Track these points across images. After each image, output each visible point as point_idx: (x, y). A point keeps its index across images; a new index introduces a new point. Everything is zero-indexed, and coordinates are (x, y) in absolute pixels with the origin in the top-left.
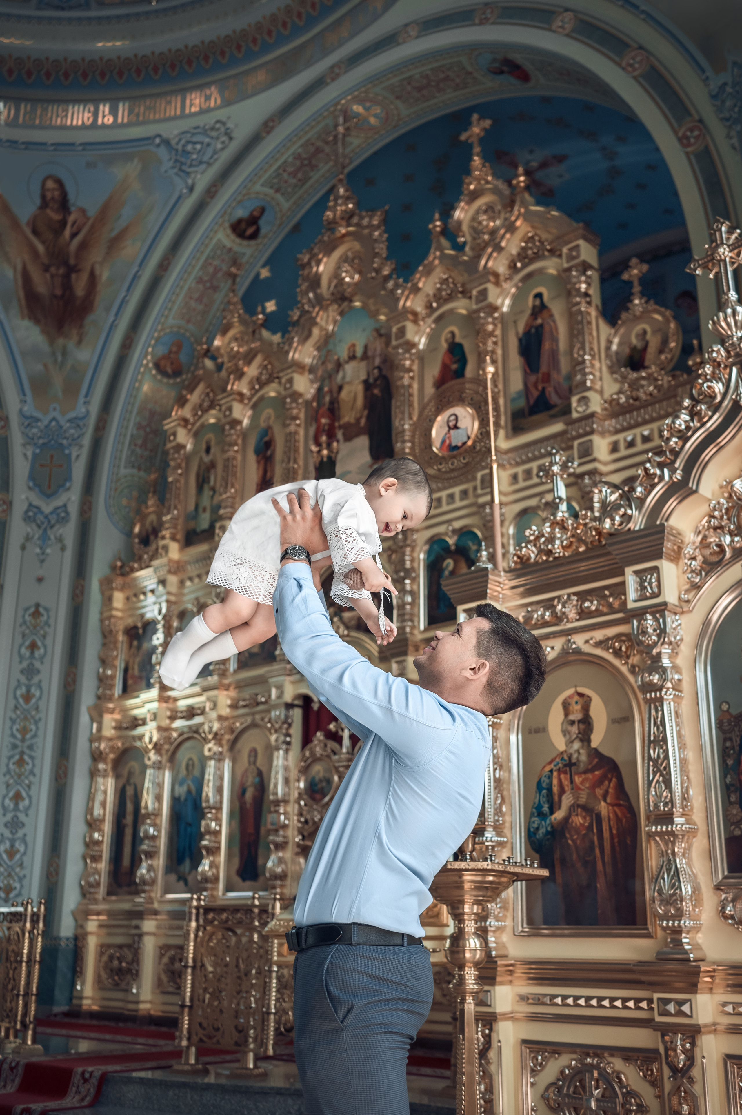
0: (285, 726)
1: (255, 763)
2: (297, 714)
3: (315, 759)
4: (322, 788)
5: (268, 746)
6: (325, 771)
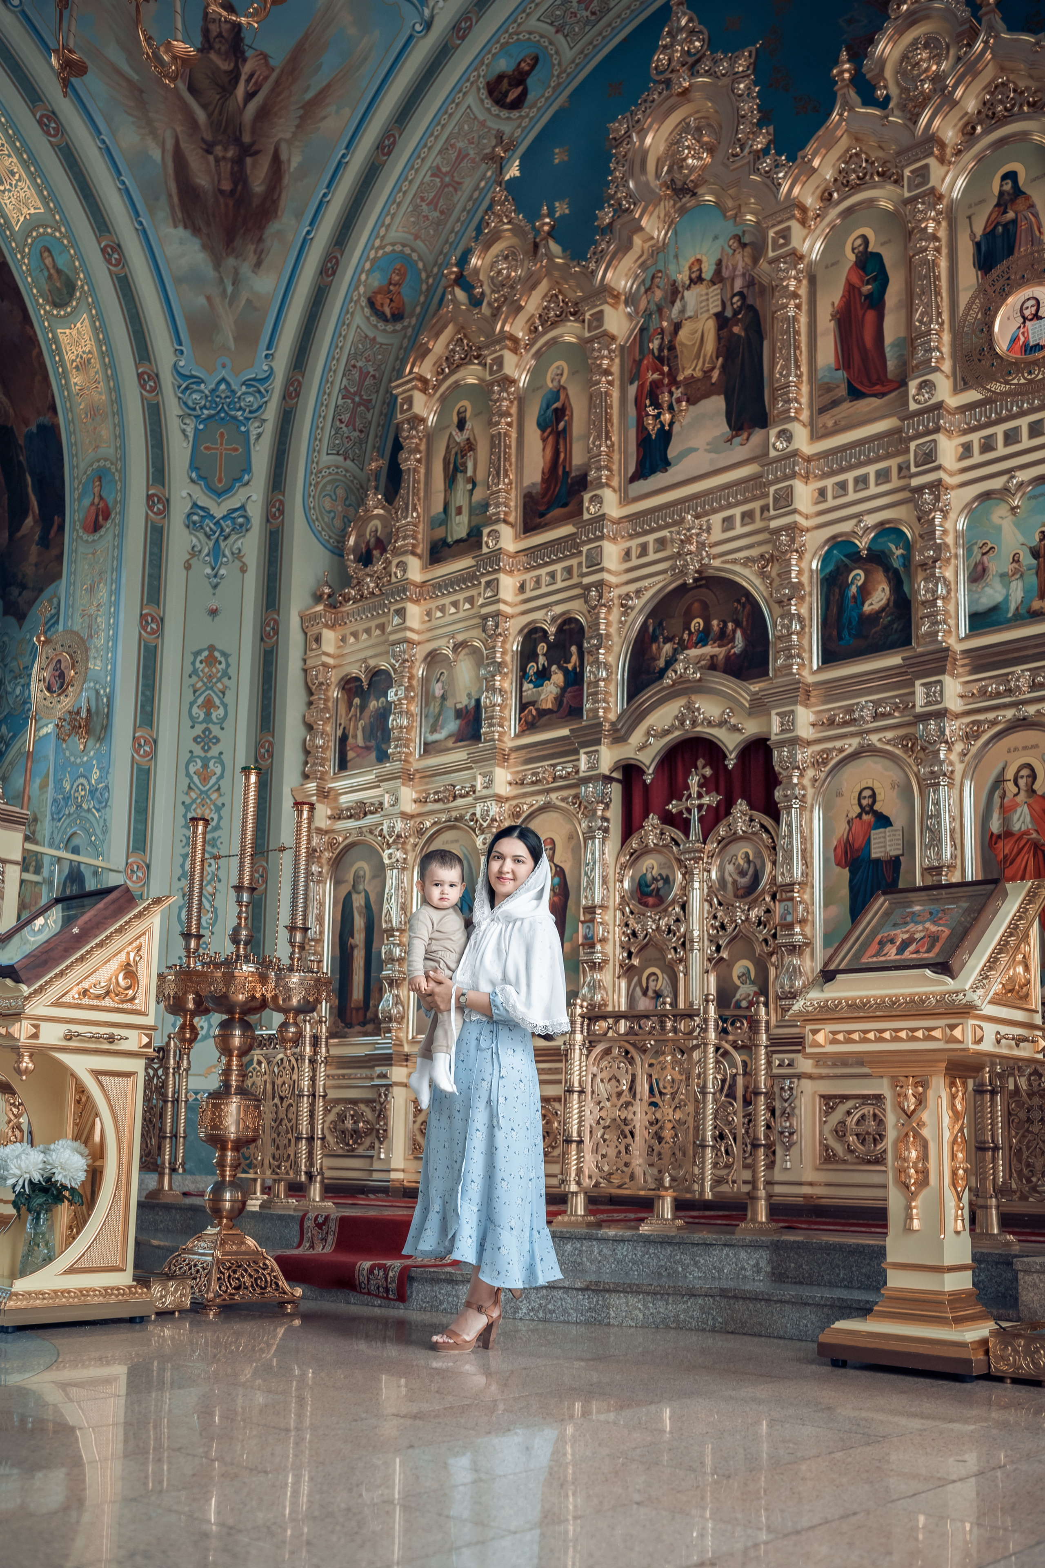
0: (601, 807)
2: (615, 791)
3: (645, 851)
4: (658, 889)
5: (572, 836)
6: (661, 867)
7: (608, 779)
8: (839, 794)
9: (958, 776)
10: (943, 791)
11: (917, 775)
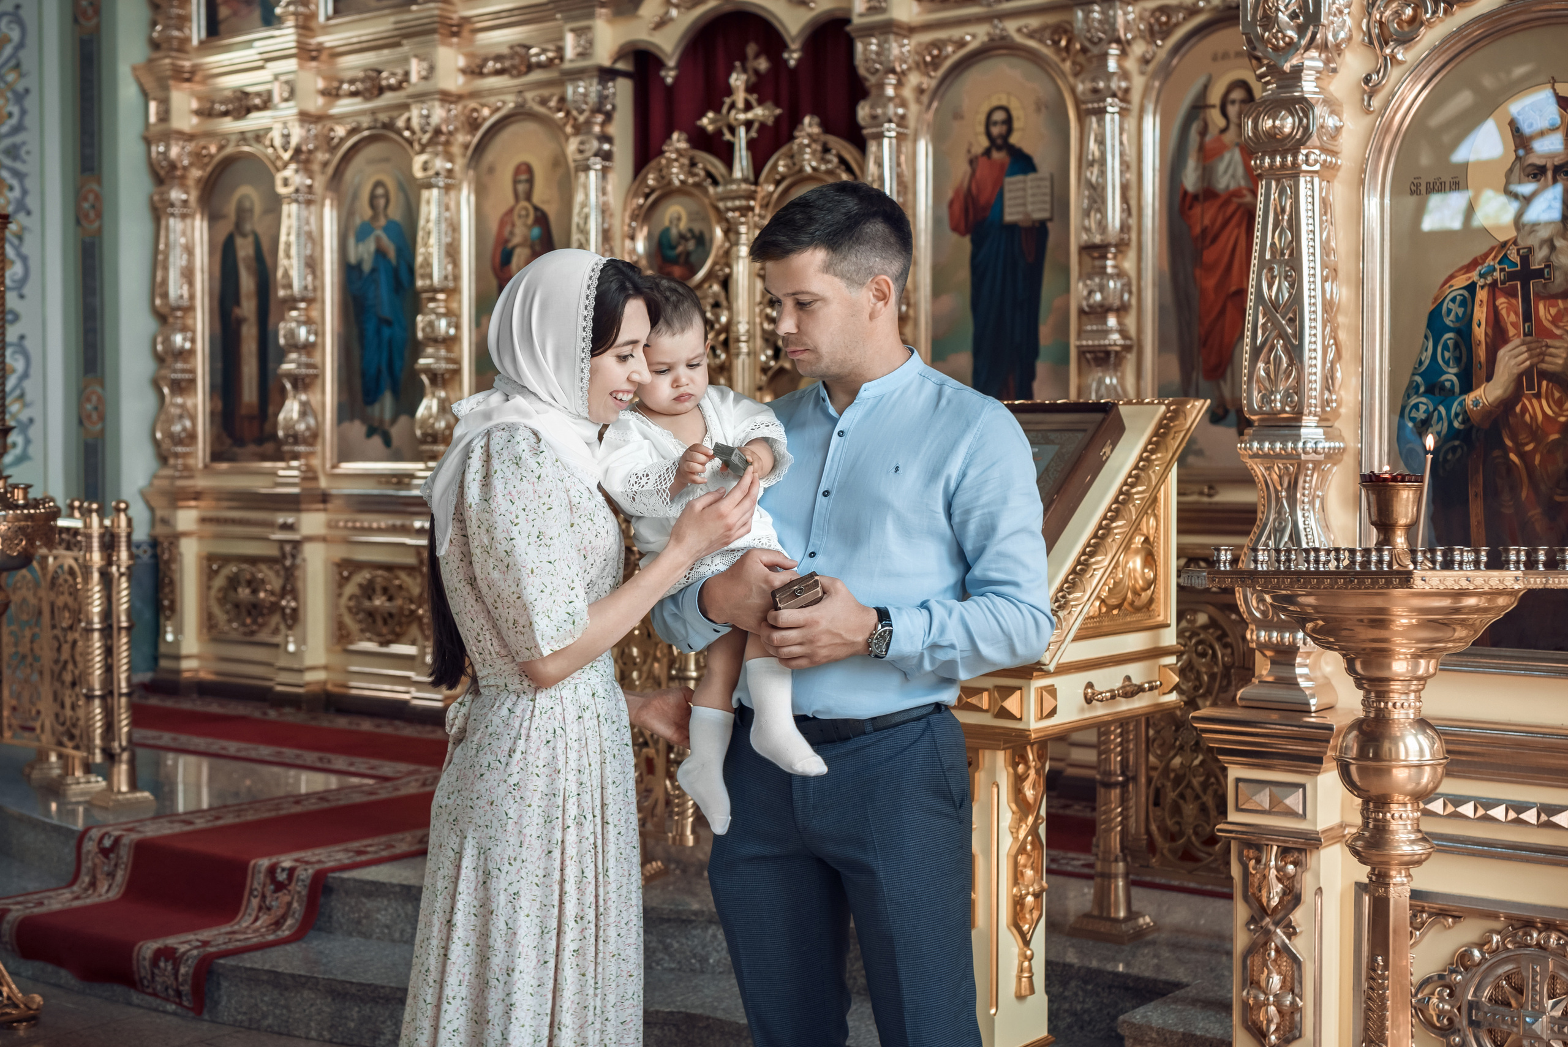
0: (600, 118)
1: (528, 197)
2: (622, 91)
3: (667, 192)
4: (688, 254)
5: (558, 161)
6: (693, 217)
7: (606, 74)
8: (958, 116)
9: (1136, 97)
10: (1111, 121)
11: (1073, 91)
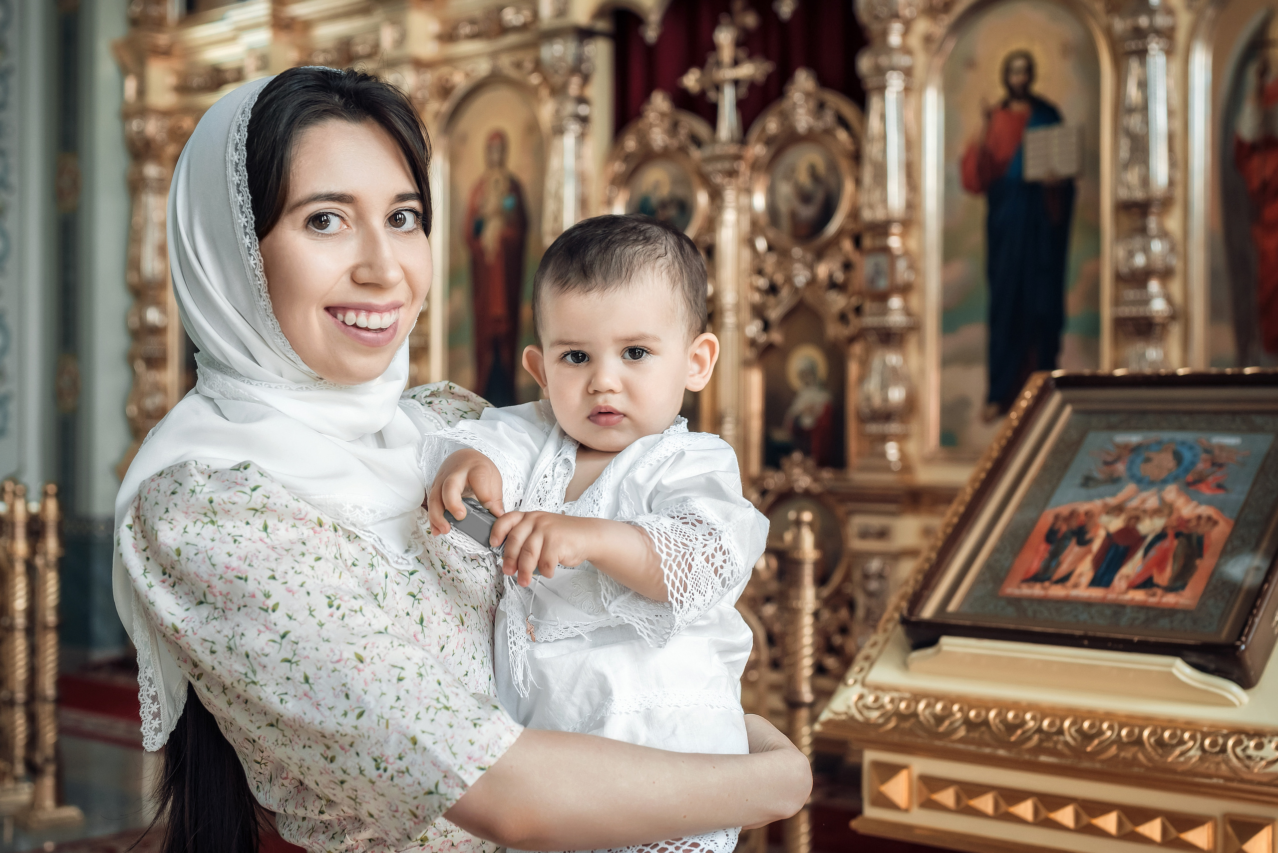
0: (576, 80)
1: (501, 163)
2: (601, 52)
3: (650, 156)
5: (532, 128)
6: (675, 182)
7: (584, 34)
8: (970, 64)
9: (1181, 36)
10: (1155, 62)
11: (1109, 32)
